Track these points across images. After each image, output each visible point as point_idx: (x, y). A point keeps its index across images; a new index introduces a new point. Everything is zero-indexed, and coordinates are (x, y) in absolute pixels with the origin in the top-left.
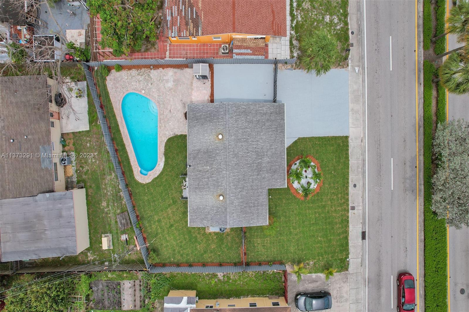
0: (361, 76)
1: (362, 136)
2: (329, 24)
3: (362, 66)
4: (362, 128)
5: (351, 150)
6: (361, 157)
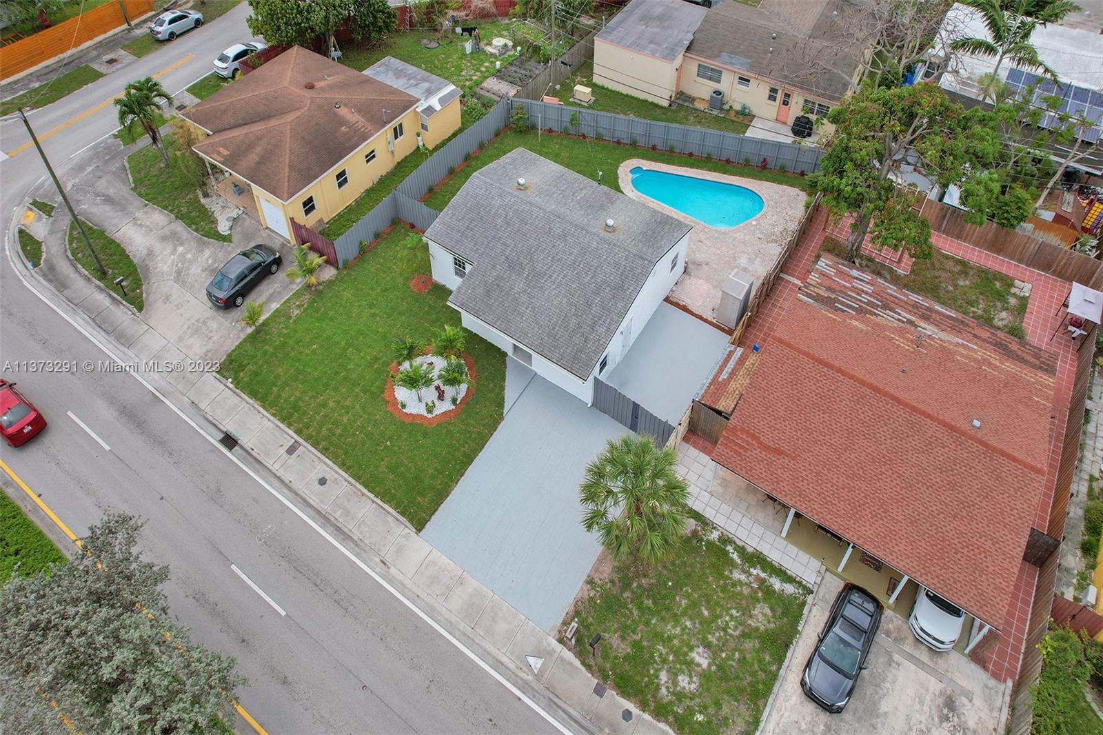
0: (512, 666)
1: (393, 570)
2: (686, 654)
3: (532, 688)
4: (407, 582)
5: (390, 519)
6: (356, 535)
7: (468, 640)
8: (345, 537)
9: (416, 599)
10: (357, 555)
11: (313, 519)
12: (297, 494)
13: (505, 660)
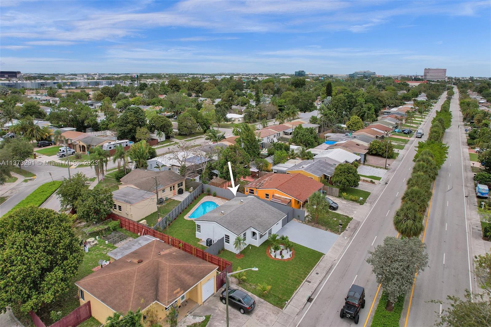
1: (336, 259)
3: (351, 238)
4: (338, 256)
5: (323, 259)
6: (330, 265)
7: (346, 247)
8: (331, 268)
9: (341, 255)
10: (335, 265)
11: (329, 275)
12: (323, 279)
13: (347, 242)
